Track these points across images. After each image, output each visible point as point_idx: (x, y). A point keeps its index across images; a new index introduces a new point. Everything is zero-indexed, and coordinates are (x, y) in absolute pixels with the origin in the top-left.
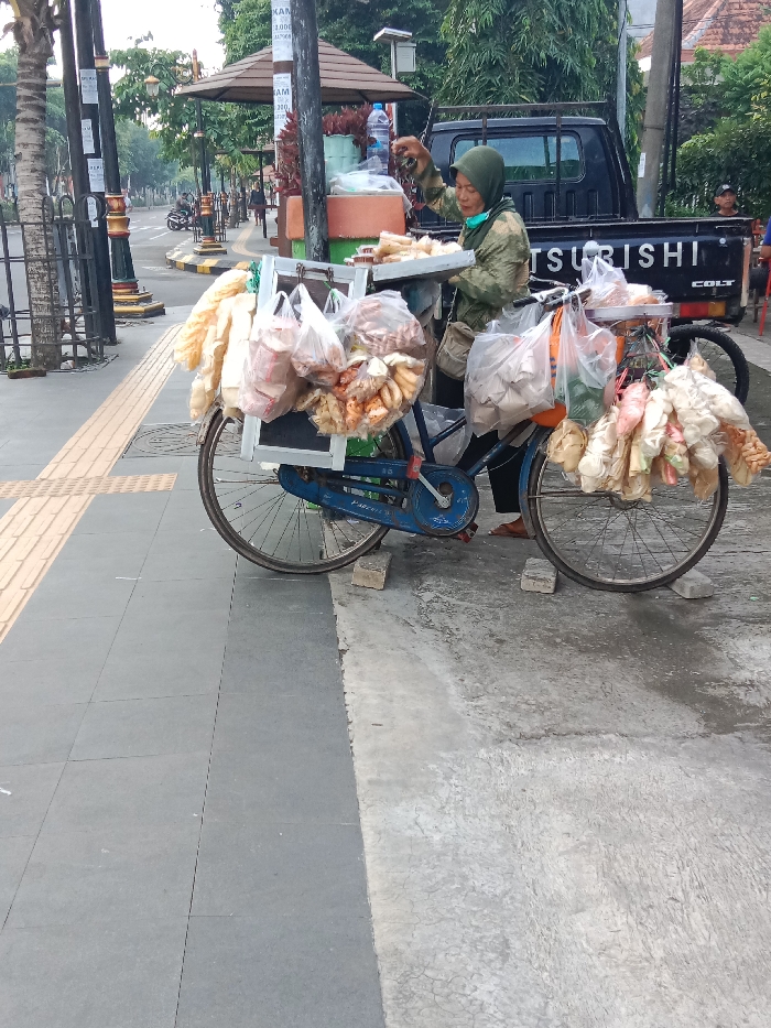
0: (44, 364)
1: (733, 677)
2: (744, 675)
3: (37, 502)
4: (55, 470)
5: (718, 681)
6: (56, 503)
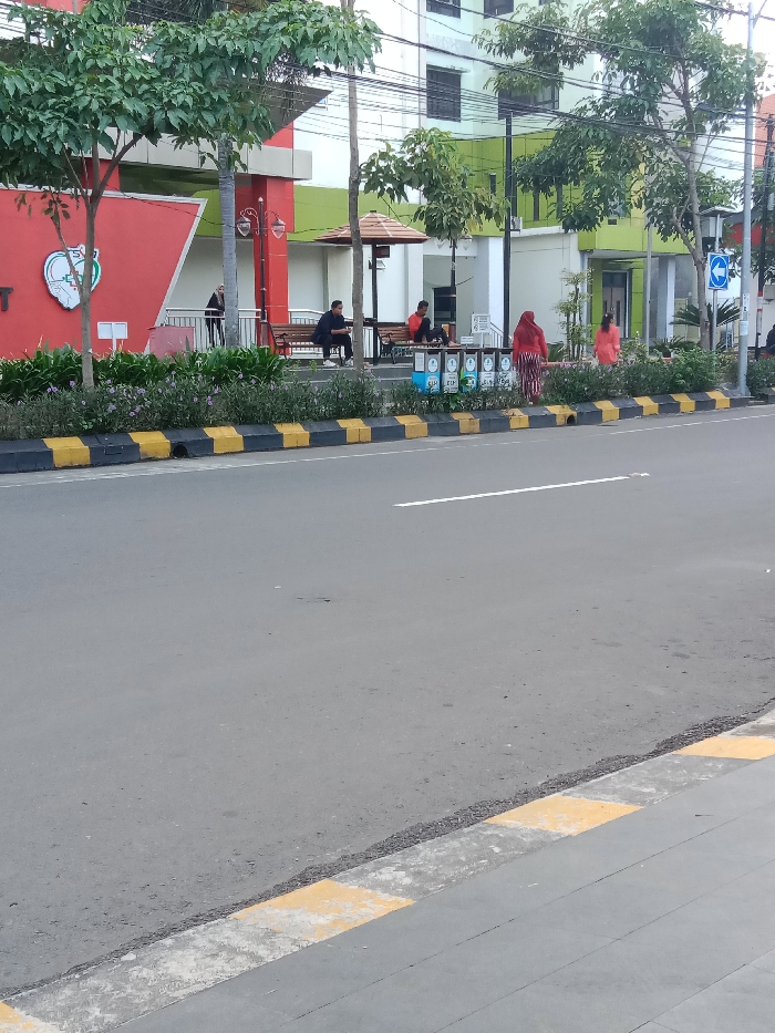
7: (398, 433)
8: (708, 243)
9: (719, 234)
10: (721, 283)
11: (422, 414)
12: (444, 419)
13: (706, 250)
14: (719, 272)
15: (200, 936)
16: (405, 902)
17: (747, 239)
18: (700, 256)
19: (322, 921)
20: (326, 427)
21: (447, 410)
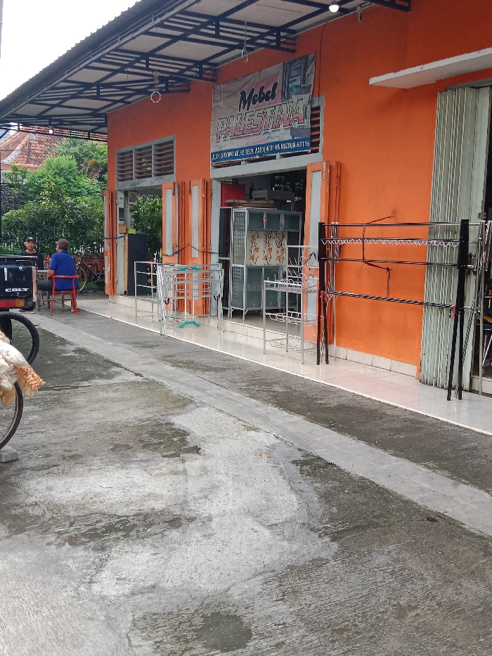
1: (26, 501)
2: (33, 499)
5: (17, 505)
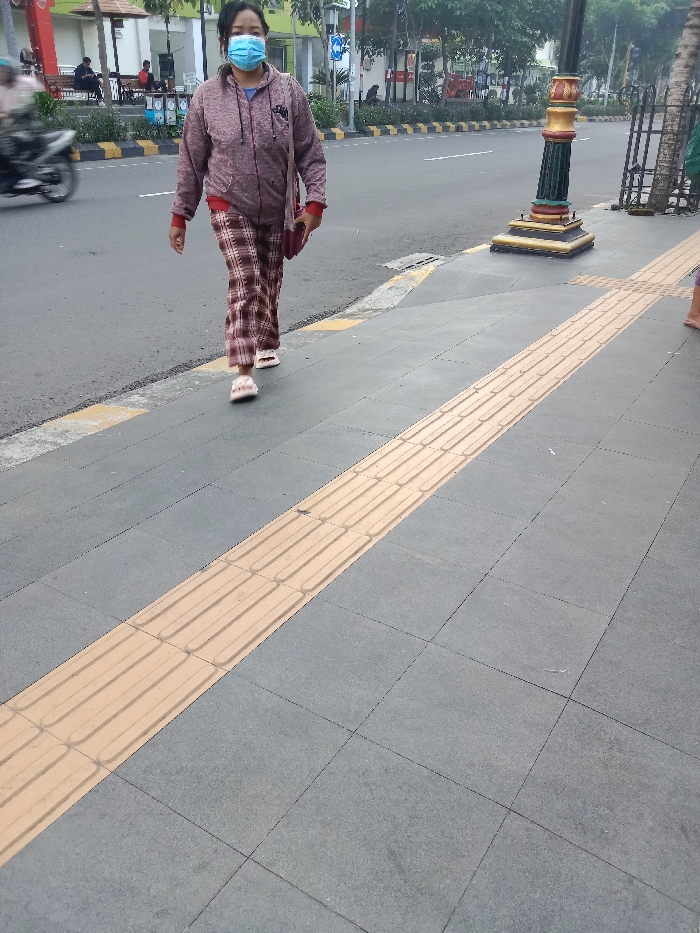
0: (655, 207)
3: (623, 293)
4: (642, 275)
6: (636, 296)
7: (140, 152)
8: (330, 27)
9: (336, 23)
10: (338, 56)
11: (154, 139)
12: (168, 142)
13: (328, 33)
14: (337, 48)
15: (22, 436)
16: (144, 411)
17: (353, 27)
18: (325, 36)
19: (95, 423)
20: (90, 147)
21: (171, 137)
